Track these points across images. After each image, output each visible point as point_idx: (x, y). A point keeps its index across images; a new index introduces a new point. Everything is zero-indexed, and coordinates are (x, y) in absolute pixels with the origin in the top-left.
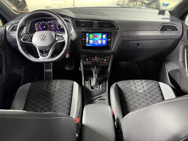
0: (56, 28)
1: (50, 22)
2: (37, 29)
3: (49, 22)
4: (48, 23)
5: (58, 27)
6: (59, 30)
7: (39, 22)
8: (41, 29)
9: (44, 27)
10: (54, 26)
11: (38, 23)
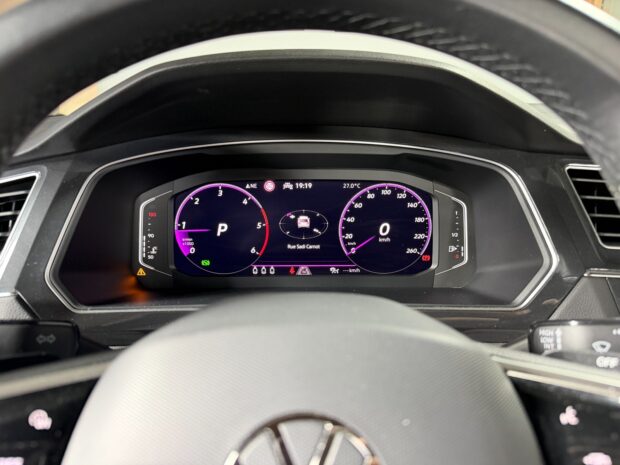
0: (330, 239)
1: (288, 186)
2: (150, 243)
3: (269, 186)
4: (259, 192)
5: (348, 228)
6: (358, 259)
7: (179, 185)
8: (189, 242)
9: (222, 228)
10: (314, 223)
11: (165, 191)
